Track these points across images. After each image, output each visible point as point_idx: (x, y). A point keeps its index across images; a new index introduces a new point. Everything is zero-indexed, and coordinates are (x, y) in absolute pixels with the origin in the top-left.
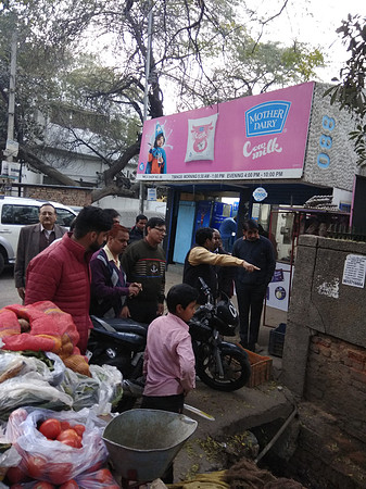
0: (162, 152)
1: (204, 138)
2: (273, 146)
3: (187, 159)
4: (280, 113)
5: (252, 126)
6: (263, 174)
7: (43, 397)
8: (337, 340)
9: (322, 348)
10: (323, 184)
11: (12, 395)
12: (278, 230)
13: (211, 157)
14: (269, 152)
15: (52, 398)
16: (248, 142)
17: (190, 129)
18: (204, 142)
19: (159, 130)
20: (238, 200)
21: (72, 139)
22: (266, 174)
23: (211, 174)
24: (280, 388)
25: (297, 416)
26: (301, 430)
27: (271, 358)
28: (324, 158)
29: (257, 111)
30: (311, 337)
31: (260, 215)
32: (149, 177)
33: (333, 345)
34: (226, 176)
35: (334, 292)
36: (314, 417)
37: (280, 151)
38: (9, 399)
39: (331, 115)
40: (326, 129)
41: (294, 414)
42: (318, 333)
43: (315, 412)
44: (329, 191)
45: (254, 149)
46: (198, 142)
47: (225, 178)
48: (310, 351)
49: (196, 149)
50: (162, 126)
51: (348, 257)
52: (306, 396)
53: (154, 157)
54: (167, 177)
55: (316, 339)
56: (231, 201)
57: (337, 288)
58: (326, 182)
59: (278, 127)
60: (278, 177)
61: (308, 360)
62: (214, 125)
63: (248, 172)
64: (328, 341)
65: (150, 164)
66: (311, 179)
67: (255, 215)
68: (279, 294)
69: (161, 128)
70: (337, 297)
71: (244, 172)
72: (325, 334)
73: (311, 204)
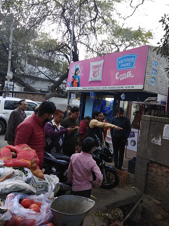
0: (78, 77)
1: (98, 71)
2: (129, 74)
3: (90, 80)
4: (133, 59)
5: (119, 66)
6: (125, 87)
7: (22, 188)
8: (161, 165)
9: (153, 169)
10: (153, 92)
11: (8, 187)
12: (132, 113)
13: (101, 79)
14: (127, 77)
15: (26, 189)
16: (118, 73)
17: (91, 66)
18: (97, 73)
19: (77, 67)
20: (113, 99)
21: (37, 71)
22: (126, 87)
23: (100, 87)
24: (133, 188)
25: (141, 201)
26: (144, 208)
27: (129, 173)
28: (153, 80)
29: (122, 59)
30: (148, 164)
31: (123, 106)
32: (72, 88)
33: (159, 168)
34: (108, 88)
35: (159, 142)
36: (150, 202)
37: (133, 76)
38: (7, 189)
39: (156, 60)
40: (154, 67)
41: (140, 200)
42: (151, 162)
43: (150, 199)
44: (156, 95)
45: (121, 76)
46: (95, 72)
47: (107, 89)
48: (148, 170)
49: (94, 76)
50: (78, 65)
51: (165, 126)
52: (146, 192)
53: (74, 79)
54: (80, 88)
55: (150, 165)
56: (110, 100)
57: (160, 140)
58: (154, 91)
59: (132, 65)
60: (132, 89)
61: (147, 175)
62: (102, 65)
63: (118, 86)
64: (156, 165)
65: (73, 82)
66: (147, 89)
67: (121, 106)
68: (133, 143)
69: (78, 66)
70: (160, 144)
71: (116, 86)
72: (155, 162)
73: (148, 101)
